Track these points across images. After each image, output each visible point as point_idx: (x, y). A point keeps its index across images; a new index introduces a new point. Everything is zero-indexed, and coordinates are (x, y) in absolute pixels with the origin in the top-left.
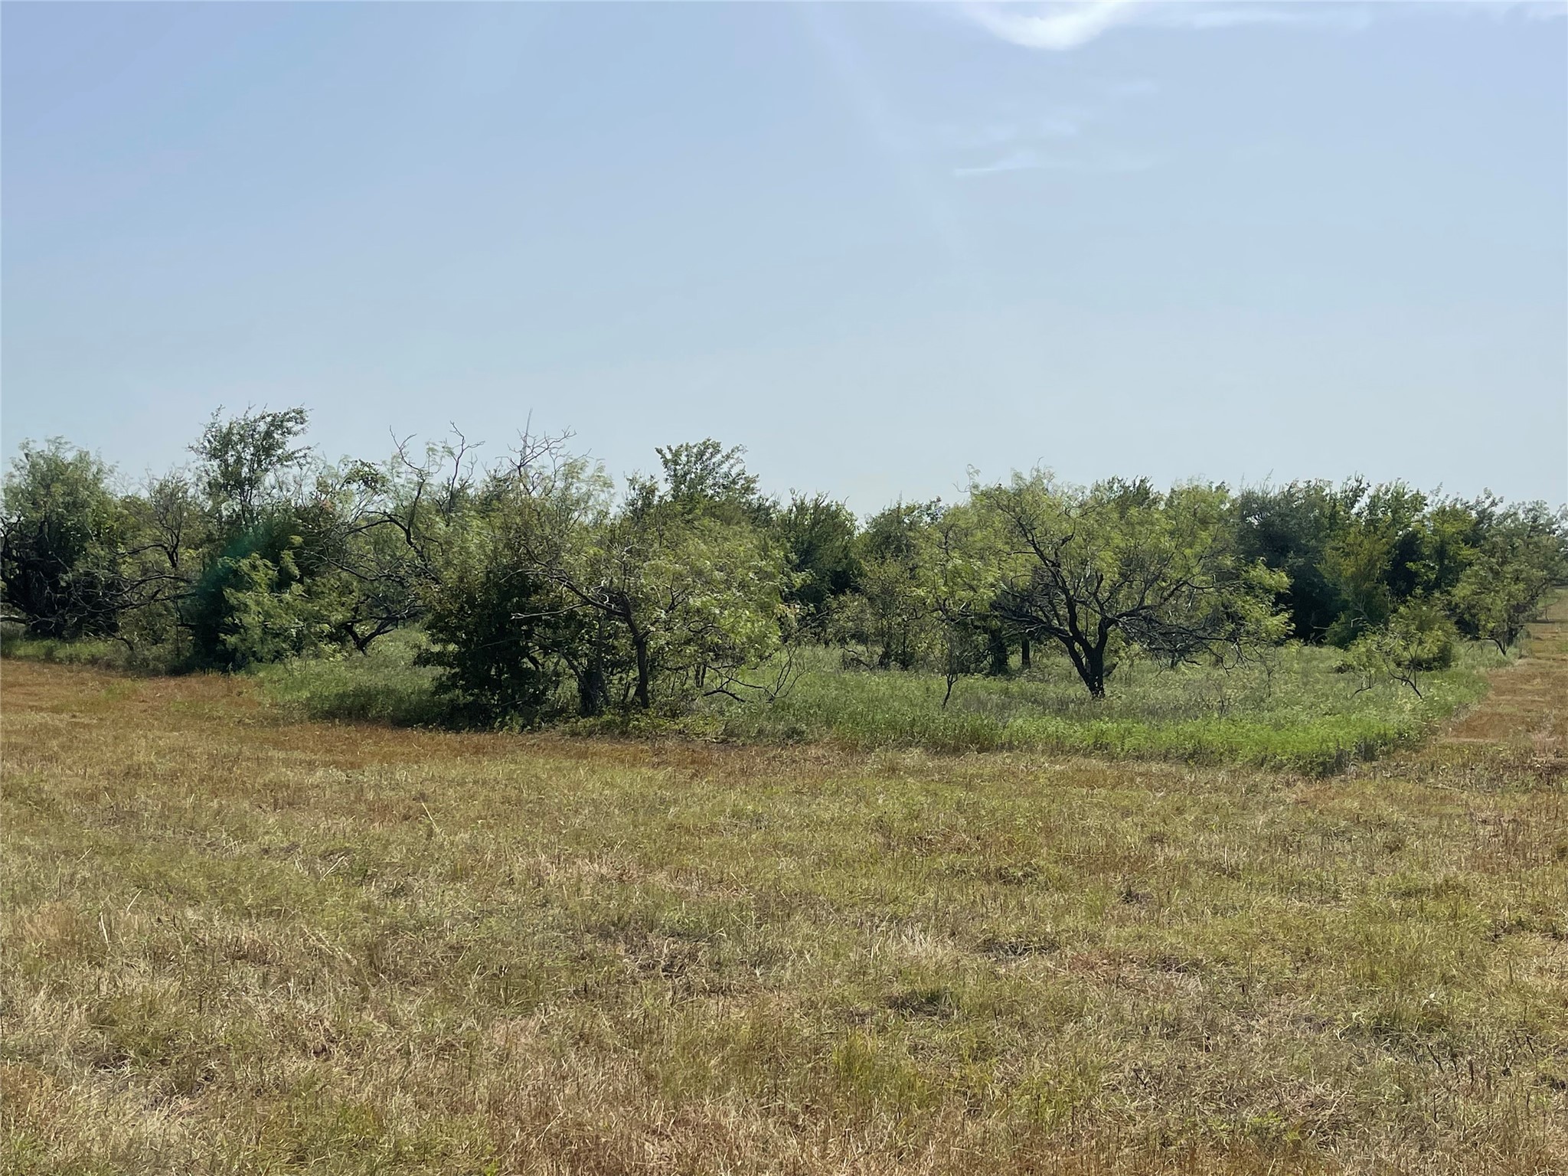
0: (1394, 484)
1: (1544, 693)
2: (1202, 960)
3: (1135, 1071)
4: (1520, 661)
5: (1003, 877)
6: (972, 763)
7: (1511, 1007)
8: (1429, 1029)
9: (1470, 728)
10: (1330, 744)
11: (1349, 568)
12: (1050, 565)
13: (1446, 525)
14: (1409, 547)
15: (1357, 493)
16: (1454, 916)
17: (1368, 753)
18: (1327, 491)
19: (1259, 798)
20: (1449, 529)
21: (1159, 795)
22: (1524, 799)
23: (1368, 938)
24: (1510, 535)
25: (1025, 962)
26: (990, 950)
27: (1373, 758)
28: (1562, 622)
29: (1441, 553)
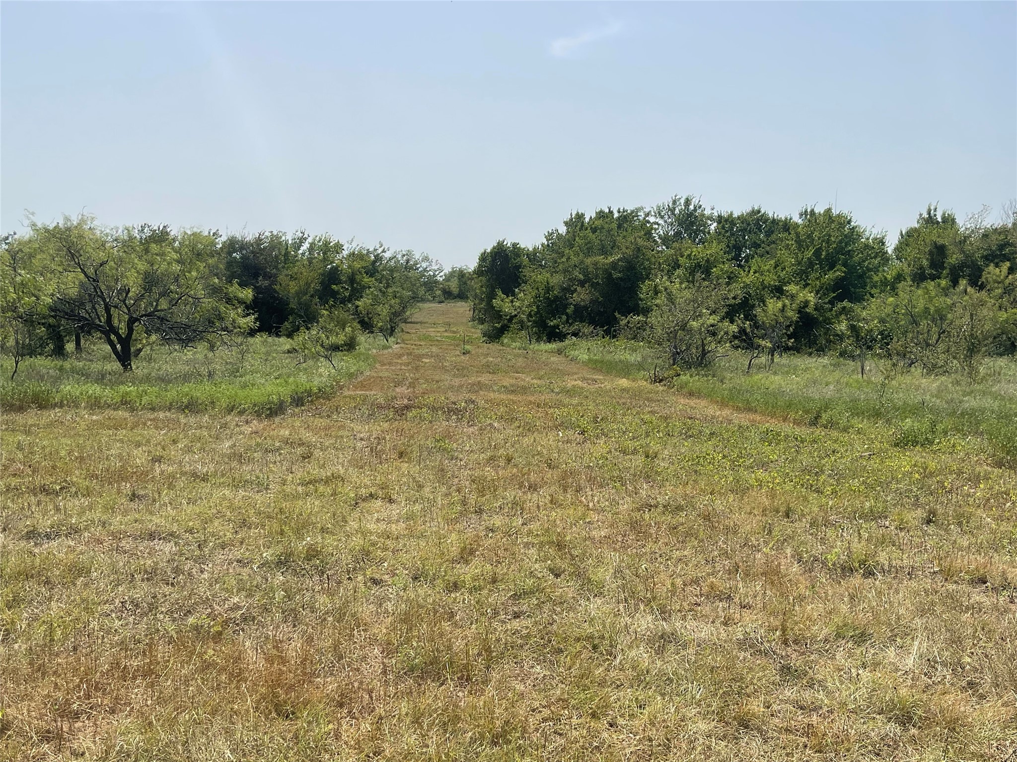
0: (324, 236)
1: (409, 364)
2: (176, 532)
3: (122, 603)
4: (396, 346)
5: (44, 490)
6: (31, 417)
7: (357, 541)
8: (308, 558)
9: (362, 386)
10: (274, 396)
11: (293, 287)
12: (91, 280)
13: (355, 263)
14: (333, 276)
15: (302, 240)
16: (334, 494)
17: (298, 401)
18: (283, 238)
19: (228, 431)
20: (357, 265)
21: (162, 432)
22: (386, 425)
23: (281, 511)
24: (392, 270)
25: (54, 543)
26: (30, 538)
27: (302, 405)
28: (421, 323)
29: (352, 280)
